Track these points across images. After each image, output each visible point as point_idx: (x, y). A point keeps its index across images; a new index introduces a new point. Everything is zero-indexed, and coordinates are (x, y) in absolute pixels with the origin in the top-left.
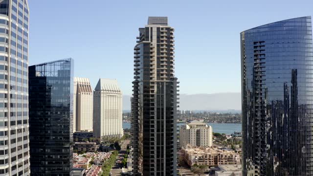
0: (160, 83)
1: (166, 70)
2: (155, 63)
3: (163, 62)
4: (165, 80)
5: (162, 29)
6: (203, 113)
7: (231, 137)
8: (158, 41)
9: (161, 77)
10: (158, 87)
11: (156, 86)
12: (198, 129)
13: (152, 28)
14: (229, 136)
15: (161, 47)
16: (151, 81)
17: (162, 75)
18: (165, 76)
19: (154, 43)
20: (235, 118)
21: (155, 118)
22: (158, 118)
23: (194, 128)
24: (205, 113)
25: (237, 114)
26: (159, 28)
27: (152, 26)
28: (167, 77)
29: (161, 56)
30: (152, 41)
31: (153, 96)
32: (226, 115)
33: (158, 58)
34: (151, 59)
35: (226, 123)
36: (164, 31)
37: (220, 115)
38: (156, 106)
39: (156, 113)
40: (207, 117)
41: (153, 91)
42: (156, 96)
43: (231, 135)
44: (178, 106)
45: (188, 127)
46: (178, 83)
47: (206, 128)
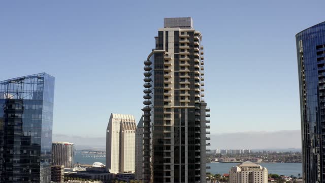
0: (180, 110)
1: (189, 91)
2: (172, 81)
3: (183, 79)
4: (187, 106)
5: (183, 33)
6: (262, 152)
7: (290, 178)
8: (176, 50)
9: (181, 101)
10: (176, 116)
11: (172, 113)
12: (251, 171)
13: (167, 32)
14: (288, 178)
15: (181, 59)
16: (165, 106)
17: (183, 98)
18: (187, 100)
19: (171, 53)
20: (295, 157)
21: (172, 161)
22: (176, 161)
23: (246, 170)
24: (264, 152)
25: (297, 153)
26: (179, 31)
27: (167, 29)
28: (189, 101)
29: (181, 71)
30: (167, 50)
31: (168, 128)
32: (287, 153)
33: (176, 74)
34: (166, 75)
35: (286, 162)
36: (186, 35)
37: (280, 154)
38: (172, 144)
39: (172, 154)
40: (266, 156)
41: (169, 122)
42: (172, 129)
43: (291, 177)
44: (209, 144)
45: (239, 170)
46: (208, 110)
47: (260, 170)
